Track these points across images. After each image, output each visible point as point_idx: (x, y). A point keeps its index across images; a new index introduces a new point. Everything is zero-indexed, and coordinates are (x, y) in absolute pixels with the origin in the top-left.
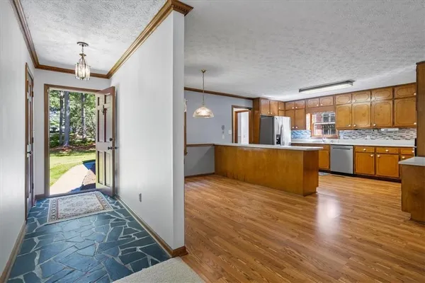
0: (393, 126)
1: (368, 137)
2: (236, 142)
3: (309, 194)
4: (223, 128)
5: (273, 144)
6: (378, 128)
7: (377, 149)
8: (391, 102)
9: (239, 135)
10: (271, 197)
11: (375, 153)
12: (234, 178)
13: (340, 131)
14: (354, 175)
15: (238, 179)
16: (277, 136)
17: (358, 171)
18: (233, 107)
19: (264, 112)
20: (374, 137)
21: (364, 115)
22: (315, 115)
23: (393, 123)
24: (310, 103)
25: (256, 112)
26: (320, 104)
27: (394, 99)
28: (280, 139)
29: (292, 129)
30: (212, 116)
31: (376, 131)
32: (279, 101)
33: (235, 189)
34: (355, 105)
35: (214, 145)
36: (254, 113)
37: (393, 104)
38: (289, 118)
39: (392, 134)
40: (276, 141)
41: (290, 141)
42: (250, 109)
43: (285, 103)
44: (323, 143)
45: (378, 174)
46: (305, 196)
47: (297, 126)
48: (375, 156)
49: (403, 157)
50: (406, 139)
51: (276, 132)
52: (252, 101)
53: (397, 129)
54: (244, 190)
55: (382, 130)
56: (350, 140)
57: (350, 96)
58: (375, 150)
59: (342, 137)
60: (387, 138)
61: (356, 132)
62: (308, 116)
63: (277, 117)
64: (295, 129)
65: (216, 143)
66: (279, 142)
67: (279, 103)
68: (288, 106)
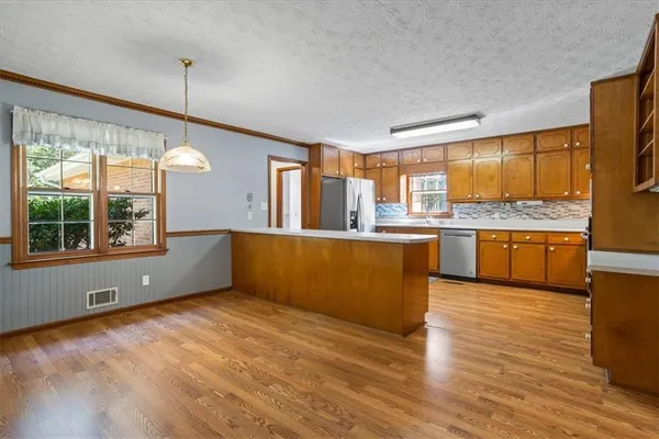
0: (535, 198)
1: (496, 215)
2: (279, 225)
3: (412, 330)
4: (250, 197)
5: (344, 229)
6: (511, 201)
7: (514, 235)
8: (532, 158)
9: (284, 212)
10: (339, 344)
11: (510, 242)
12: (267, 298)
13: (454, 206)
14: (477, 280)
15: (275, 300)
16: (352, 213)
17: (483, 274)
18: (271, 158)
19: (329, 170)
20: (504, 216)
21: (492, 178)
22: (415, 179)
23: (535, 193)
24: (407, 157)
25: (315, 170)
26: (422, 159)
27: (535, 153)
28: (356, 218)
29: (377, 202)
30: (208, 168)
31: (508, 204)
32: (354, 153)
33: (264, 328)
34: (477, 161)
35: (230, 232)
36: (310, 171)
37: (535, 161)
38: (371, 182)
39: (530, 211)
40: (349, 223)
41: (373, 223)
42: (303, 164)
43: (365, 156)
44: (427, 225)
45: (515, 276)
46: (405, 336)
47: (384, 195)
48: (510, 247)
49: (552, 249)
50: (552, 218)
51: (350, 206)
52: (307, 149)
53: (540, 203)
54: (283, 329)
55: (519, 203)
56: (470, 219)
57: (470, 145)
58: (510, 236)
59: (456, 216)
60: (524, 216)
61: (479, 207)
62: (403, 180)
63: (352, 179)
64: (382, 201)
65: (235, 228)
66: (355, 225)
67: (355, 155)
68: (370, 163)
